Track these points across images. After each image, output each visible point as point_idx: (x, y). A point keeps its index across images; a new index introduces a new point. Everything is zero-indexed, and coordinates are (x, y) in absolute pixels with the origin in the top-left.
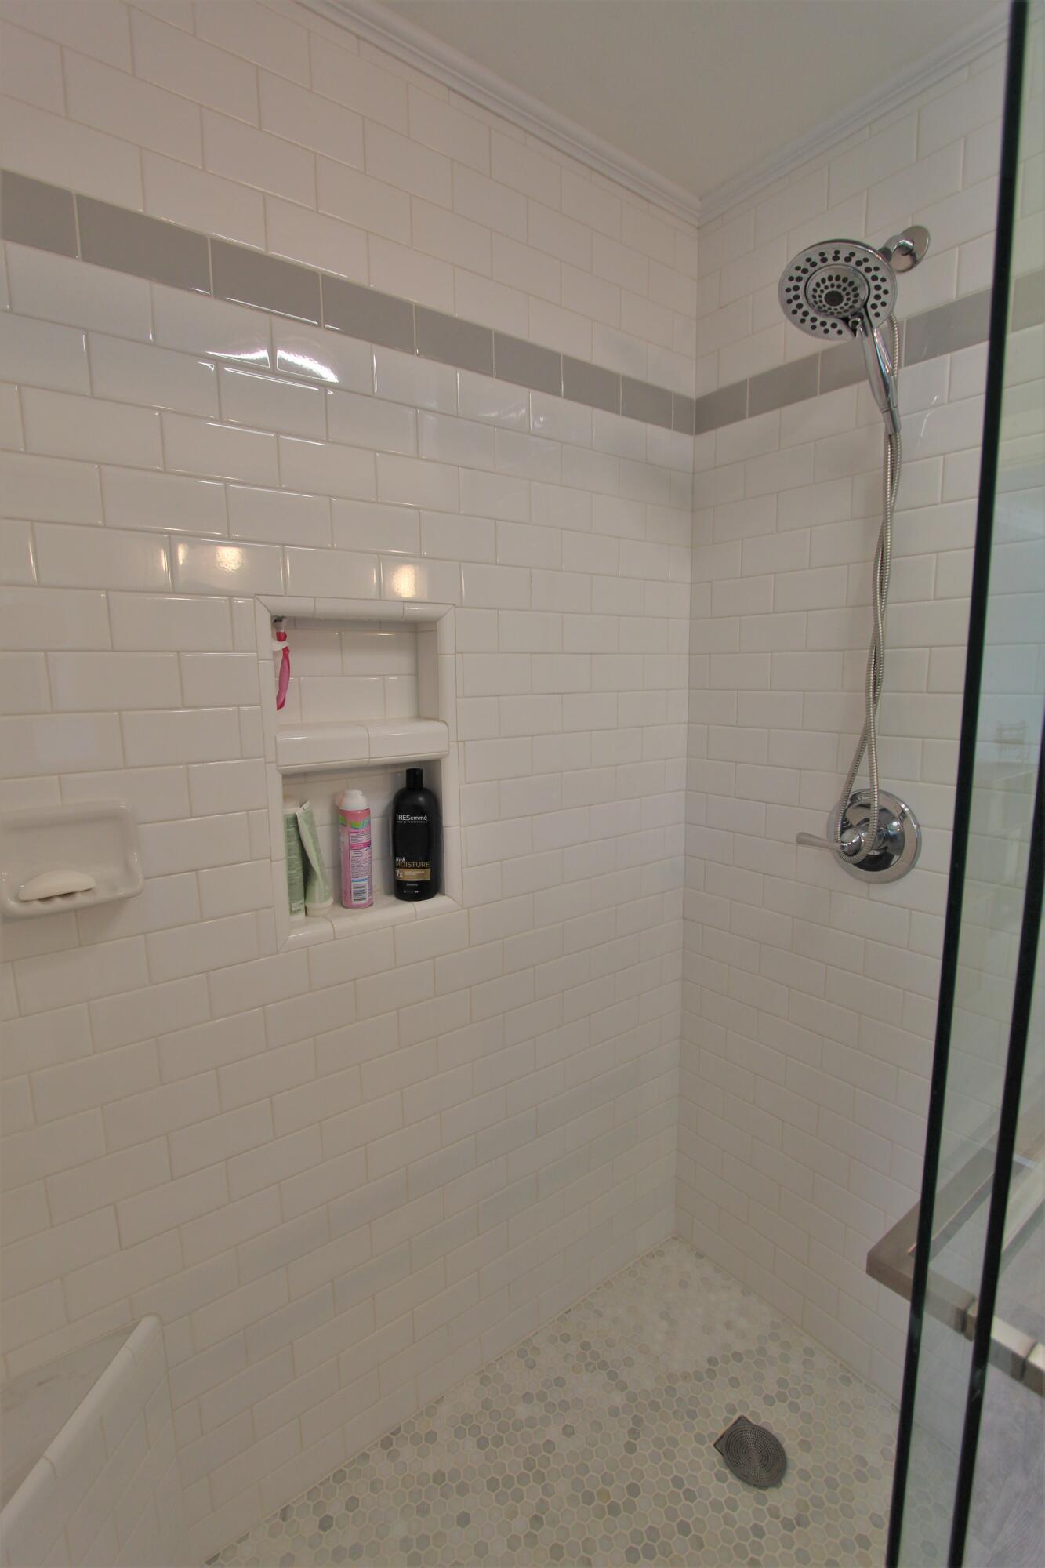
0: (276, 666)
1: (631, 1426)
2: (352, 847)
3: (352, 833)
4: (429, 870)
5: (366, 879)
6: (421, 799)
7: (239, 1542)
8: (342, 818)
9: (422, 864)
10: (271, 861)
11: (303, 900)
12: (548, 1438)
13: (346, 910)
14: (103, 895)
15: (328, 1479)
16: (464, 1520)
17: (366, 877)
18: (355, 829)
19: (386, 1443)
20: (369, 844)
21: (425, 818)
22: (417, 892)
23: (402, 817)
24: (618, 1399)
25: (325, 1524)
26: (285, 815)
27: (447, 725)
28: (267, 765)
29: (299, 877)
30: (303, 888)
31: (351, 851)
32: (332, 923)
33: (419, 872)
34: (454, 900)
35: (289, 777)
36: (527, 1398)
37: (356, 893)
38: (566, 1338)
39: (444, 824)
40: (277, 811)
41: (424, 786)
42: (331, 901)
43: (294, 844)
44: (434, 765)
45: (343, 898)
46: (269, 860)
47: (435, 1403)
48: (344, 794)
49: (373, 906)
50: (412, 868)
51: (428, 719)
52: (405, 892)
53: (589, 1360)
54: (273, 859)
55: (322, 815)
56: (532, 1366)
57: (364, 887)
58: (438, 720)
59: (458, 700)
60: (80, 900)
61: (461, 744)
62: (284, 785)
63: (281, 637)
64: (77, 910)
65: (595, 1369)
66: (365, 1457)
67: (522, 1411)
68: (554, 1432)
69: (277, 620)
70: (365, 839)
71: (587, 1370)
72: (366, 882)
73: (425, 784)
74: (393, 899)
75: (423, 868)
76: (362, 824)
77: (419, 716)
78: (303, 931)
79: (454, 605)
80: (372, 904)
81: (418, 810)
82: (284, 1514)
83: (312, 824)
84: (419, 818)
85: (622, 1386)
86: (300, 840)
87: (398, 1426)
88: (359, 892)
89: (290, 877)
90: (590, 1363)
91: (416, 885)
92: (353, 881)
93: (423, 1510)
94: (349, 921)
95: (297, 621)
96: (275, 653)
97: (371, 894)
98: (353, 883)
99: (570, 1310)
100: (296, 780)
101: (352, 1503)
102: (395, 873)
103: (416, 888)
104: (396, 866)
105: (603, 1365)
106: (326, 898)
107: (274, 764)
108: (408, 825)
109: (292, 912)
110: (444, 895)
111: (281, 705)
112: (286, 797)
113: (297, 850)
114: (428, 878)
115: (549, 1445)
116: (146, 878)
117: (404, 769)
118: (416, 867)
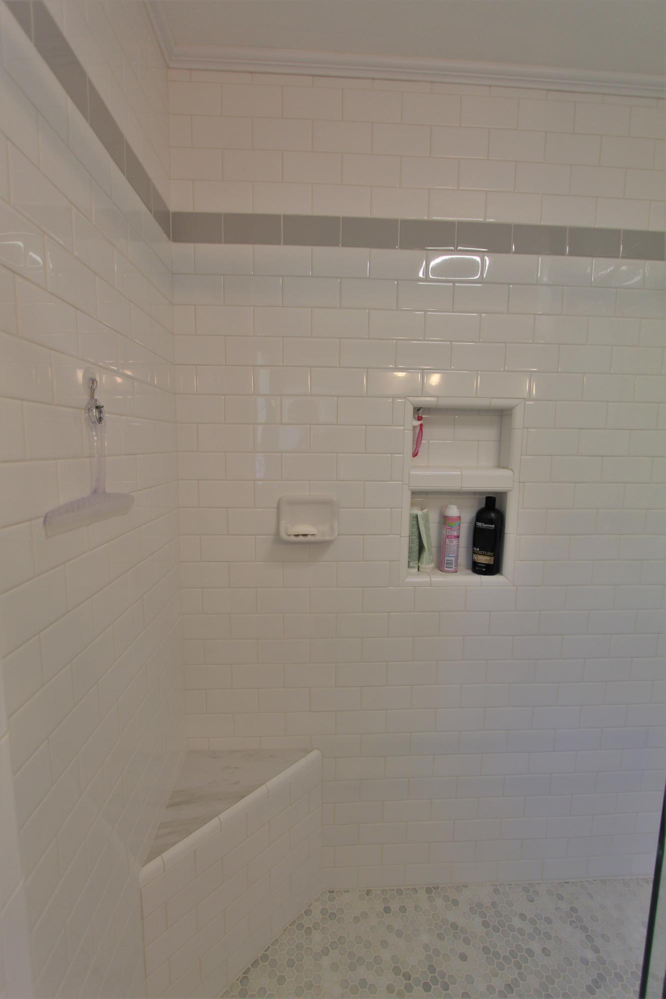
0: (414, 434)
1: (596, 977)
2: (448, 537)
3: (448, 529)
4: (493, 557)
5: (454, 557)
6: (493, 515)
7: (345, 892)
8: (445, 520)
9: (489, 553)
10: (401, 537)
11: (417, 562)
12: (530, 947)
13: (441, 572)
14: (318, 538)
15: (394, 890)
16: (463, 957)
17: (454, 555)
18: (450, 526)
19: (429, 891)
20: (458, 537)
21: (493, 526)
22: (484, 569)
23: (479, 524)
24: (590, 956)
25: (387, 910)
26: (411, 514)
27: (513, 472)
28: (404, 485)
29: (416, 548)
30: (417, 555)
31: (447, 540)
32: (430, 577)
33: (488, 558)
34: (507, 578)
35: (414, 493)
36: (522, 916)
37: (447, 563)
38: (560, 897)
39: (506, 532)
40: (406, 511)
41: (496, 507)
42: (432, 565)
43: (415, 530)
44: (503, 495)
45: (441, 565)
46: (399, 536)
47: (462, 886)
48: (446, 507)
49: (457, 573)
50: (483, 555)
51: (504, 468)
52: (478, 569)
53: (574, 919)
54: (402, 535)
55: (434, 517)
56: (532, 901)
57: (452, 561)
58: (507, 468)
59: (522, 457)
60: (309, 538)
61: (521, 484)
62: (412, 498)
63: (420, 419)
64: (309, 543)
65: (577, 927)
66: (415, 890)
67: (517, 922)
68: (536, 946)
69: (417, 410)
70: (455, 534)
71: (571, 924)
72: (454, 558)
73: (497, 507)
74: (470, 571)
75: (489, 556)
76: (455, 525)
77: (499, 466)
78: (415, 578)
79: (525, 399)
80: (456, 572)
81: (491, 522)
82: (368, 892)
83: (427, 521)
84: (489, 526)
85: (596, 950)
86: (418, 528)
87: (437, 886)
88: (449, 563)
89: (410, 548)
90: (574, 922)
91: (484, 565)
92: (447, 556)
93: (440, 937)
94: (440, 578)
95: (429, 410)
96: (414, 427)
97: (456, 566)
98: (446, 558)
99: (568, 883)
100: (419, 496)
101: (403, 909)
102: (473, 557)
103: (484, 567)
104: (474, 553)
105: (584, 929)
106: (429, 563)
107: (407, 485)
108: (482, 529)
109: (409, 567)
110: (502, 575)
111: (415, 455)
112: (413, 505)
113: (416, 534)
114: (492, 563)
115: (530, 952)
116: (339, 535)
117: (484, 497)
118: (485, 555)
